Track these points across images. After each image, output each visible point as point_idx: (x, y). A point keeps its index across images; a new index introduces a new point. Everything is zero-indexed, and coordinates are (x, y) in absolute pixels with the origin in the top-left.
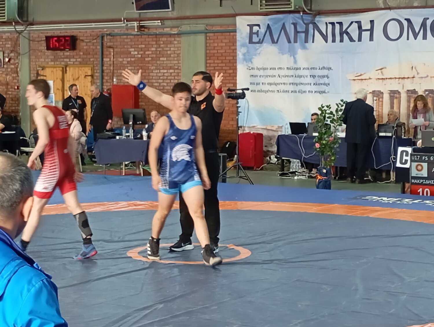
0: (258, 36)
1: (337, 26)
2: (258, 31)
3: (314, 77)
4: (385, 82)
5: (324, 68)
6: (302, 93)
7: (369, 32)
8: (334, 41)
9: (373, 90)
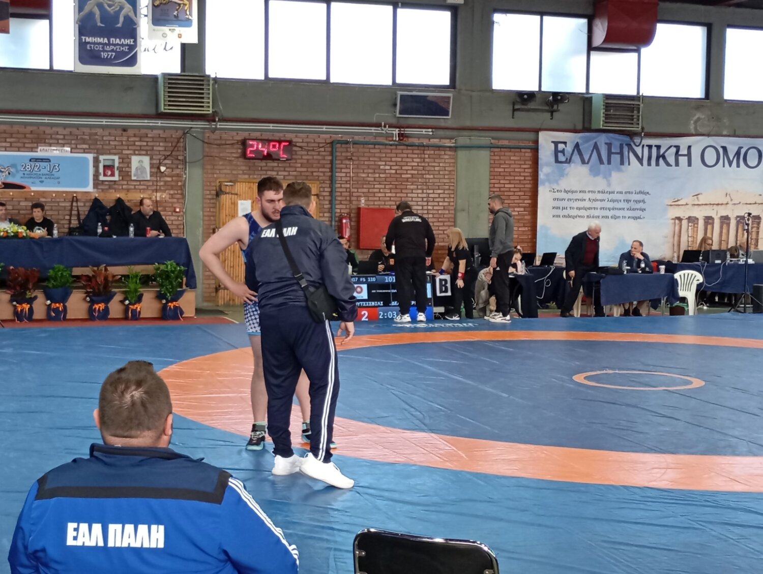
0: (564, 155)
1: (654, 150)
2: (564, 149)
3: (628, 201)
4: (701, 207)
5: (640, 192)
6: (615, 219)
7: (686, 158)
8: (649, 164)
9: (689, 216)
